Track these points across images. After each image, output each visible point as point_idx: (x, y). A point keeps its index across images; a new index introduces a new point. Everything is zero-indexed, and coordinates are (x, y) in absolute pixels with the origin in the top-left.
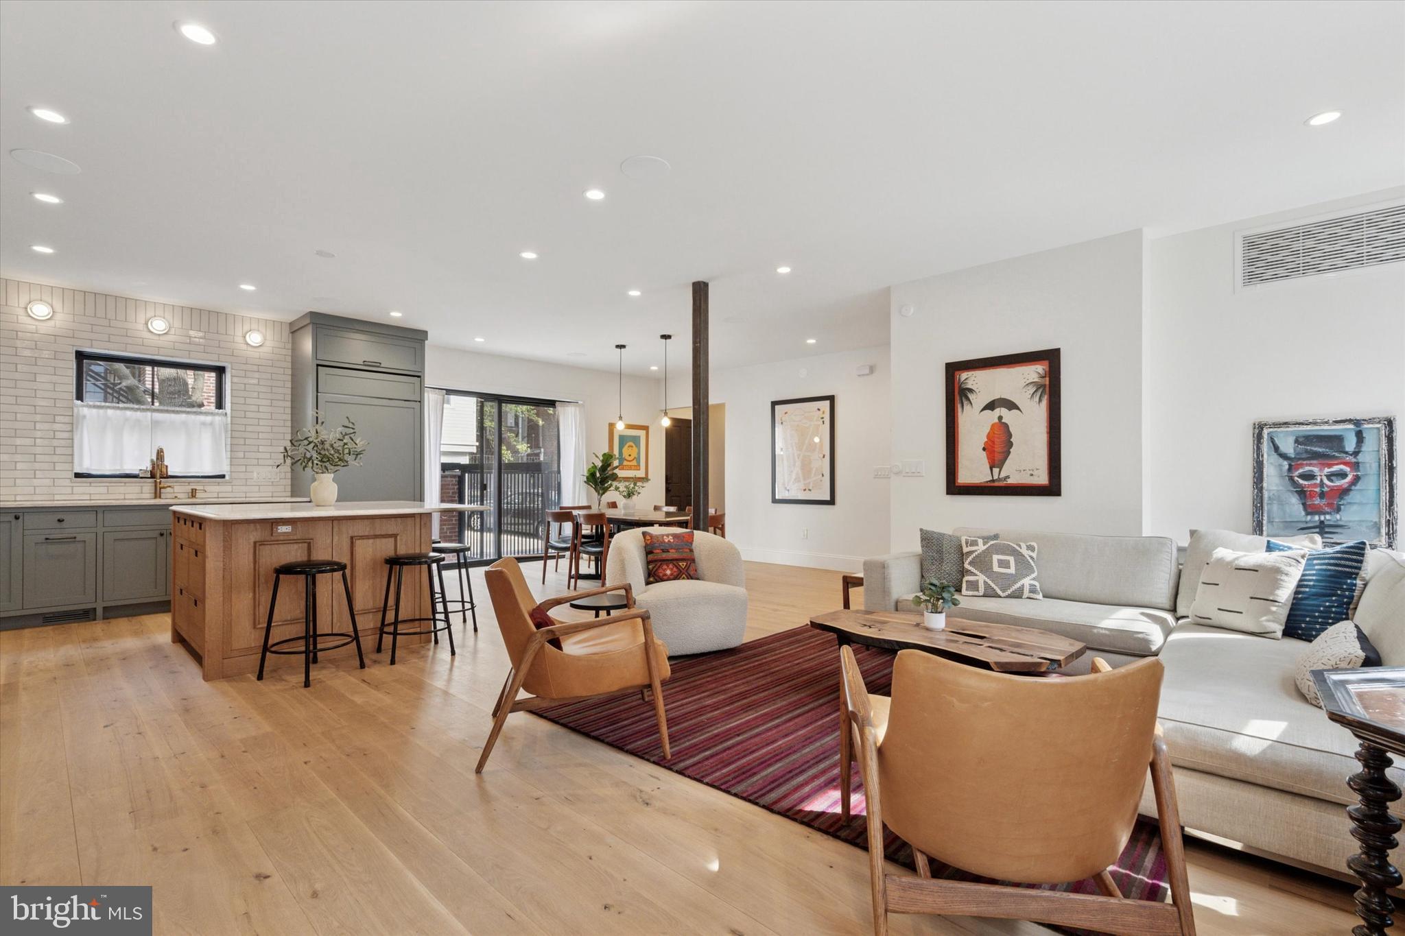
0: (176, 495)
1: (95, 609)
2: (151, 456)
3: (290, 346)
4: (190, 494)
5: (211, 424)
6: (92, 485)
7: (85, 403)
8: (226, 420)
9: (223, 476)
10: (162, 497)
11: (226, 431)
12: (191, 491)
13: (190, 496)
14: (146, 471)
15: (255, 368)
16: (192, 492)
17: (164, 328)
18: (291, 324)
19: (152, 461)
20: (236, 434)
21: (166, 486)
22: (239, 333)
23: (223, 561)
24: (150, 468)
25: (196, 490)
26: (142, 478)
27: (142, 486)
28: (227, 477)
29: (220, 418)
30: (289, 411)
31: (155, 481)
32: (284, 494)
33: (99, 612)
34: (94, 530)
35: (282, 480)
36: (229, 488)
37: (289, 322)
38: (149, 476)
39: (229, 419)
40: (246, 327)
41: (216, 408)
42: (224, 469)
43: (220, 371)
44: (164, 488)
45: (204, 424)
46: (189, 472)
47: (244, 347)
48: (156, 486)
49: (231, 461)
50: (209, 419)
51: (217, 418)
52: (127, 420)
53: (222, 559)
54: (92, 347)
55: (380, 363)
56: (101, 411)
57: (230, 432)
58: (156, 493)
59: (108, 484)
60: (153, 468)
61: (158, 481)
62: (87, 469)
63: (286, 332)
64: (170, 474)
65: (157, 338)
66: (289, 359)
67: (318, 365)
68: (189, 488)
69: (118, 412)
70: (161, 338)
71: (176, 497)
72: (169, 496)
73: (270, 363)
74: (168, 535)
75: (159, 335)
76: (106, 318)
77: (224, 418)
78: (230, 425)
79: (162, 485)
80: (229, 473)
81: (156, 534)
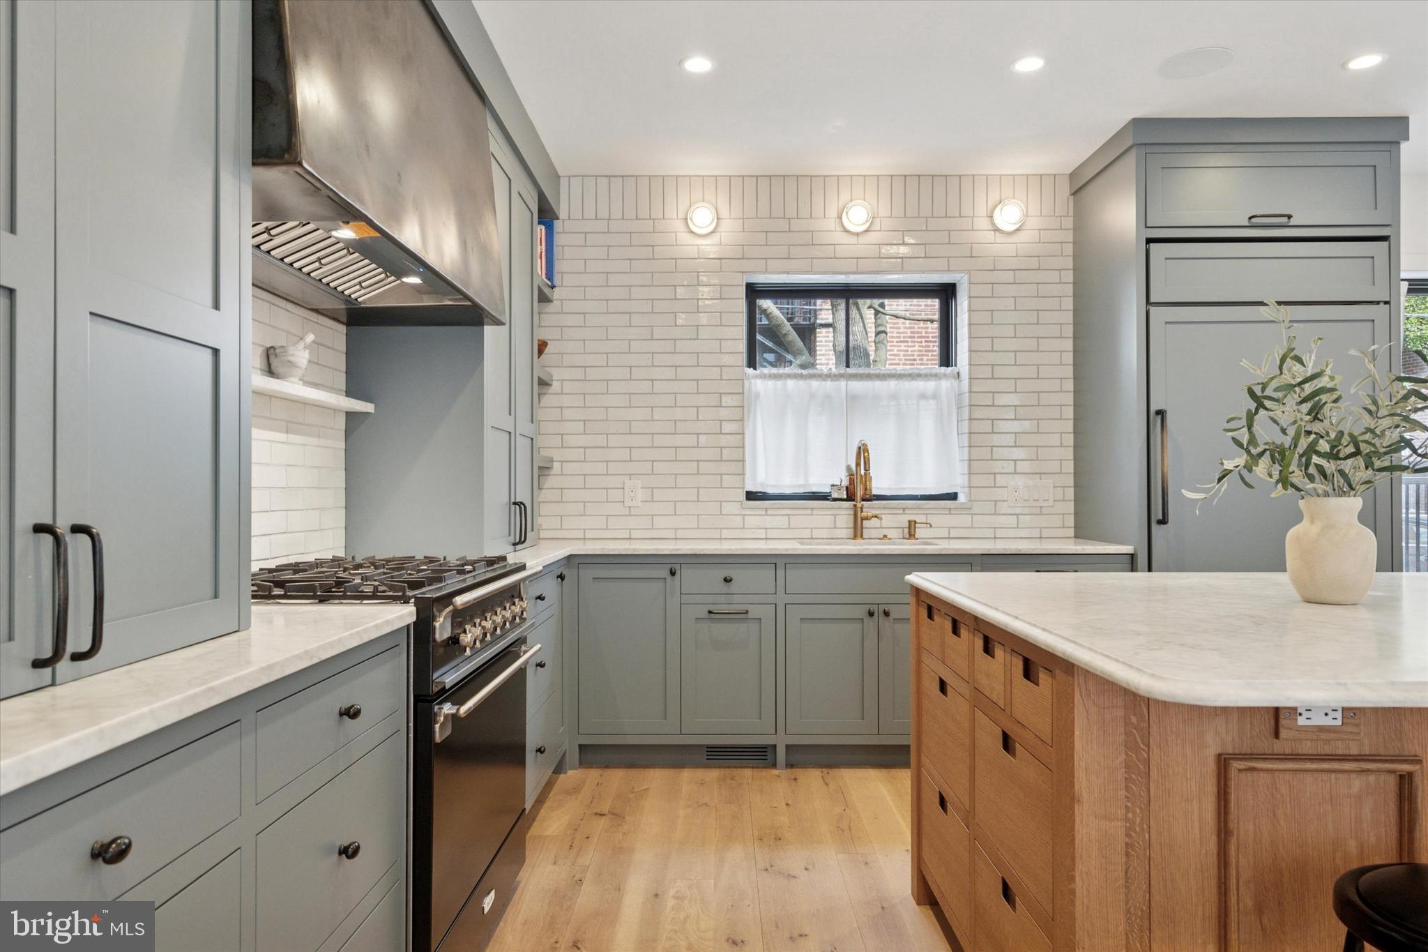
0: (886, 532)
1: (775, 746)
2: (847, 460)
3: (1069, 223)
4: (906, 531)
5: (935, 396)
6: (769, 512)
7: (758, 372)
8: (959, 386)
9: (954, 496)
10: (864, 537)
11: (959, 408)
12: (907, 525)
13: (907, 536)
14: (839, 488)
15: (1009, 276)
16: (910, 527)
17: (864, 220)
18: (1073, 176)
19: (849, 468)
20: (978, 413)
21: (870, 515)
22: (981, 210)
23: (1127, 820)
24: (845, 483)
25: (915, 522)
26: (835, 500)
27: (835, 515)
28: (962, 498)
29: (949, 384)
30: (1069, 358)
31: (855, 506)
32: (1060, 533)
33: (781, 753)
34: (771, 599)
35: (1057, 503)
36: (965, 519)
37: (1069, 173)
38: (845, 497)
39: (965, 382)
40: (994, 197)
41: (941, 365)
42: (956, 481)
43: (946, 293)
44: (867, 518)
45: (923, 396)
46: (902, 489)
47: (990, 236)
48: (855, 515)
49: (970, 466)
50: (930, 385)
51: (945, 384)
52: (812, 396)
53: (1121, 813)
54: (766, 271)
55: (1289, 217)
56: (779, 383)
57: (967, 409)
58: (855, 528)
59: (789, 512)
60: (852, 481)
61: (859, 505)
62: (762, 484)
63: (1065, 190)
64: (875, 492)
65: (853, 240)
66: (1069, 249)
67: (1149, 241)
68: (903, 520)
69: (801, 383)
70: (863, 239)
71: (885, 536)
72: (874, 533)
73: (1034, 263)
74: (881, 615)
75: (858, 234)
76: (784, 218)
77: (955, 383)
78: (967, 395)
79: (864, 514)
80: (966, 490)
81: (861, 612)
